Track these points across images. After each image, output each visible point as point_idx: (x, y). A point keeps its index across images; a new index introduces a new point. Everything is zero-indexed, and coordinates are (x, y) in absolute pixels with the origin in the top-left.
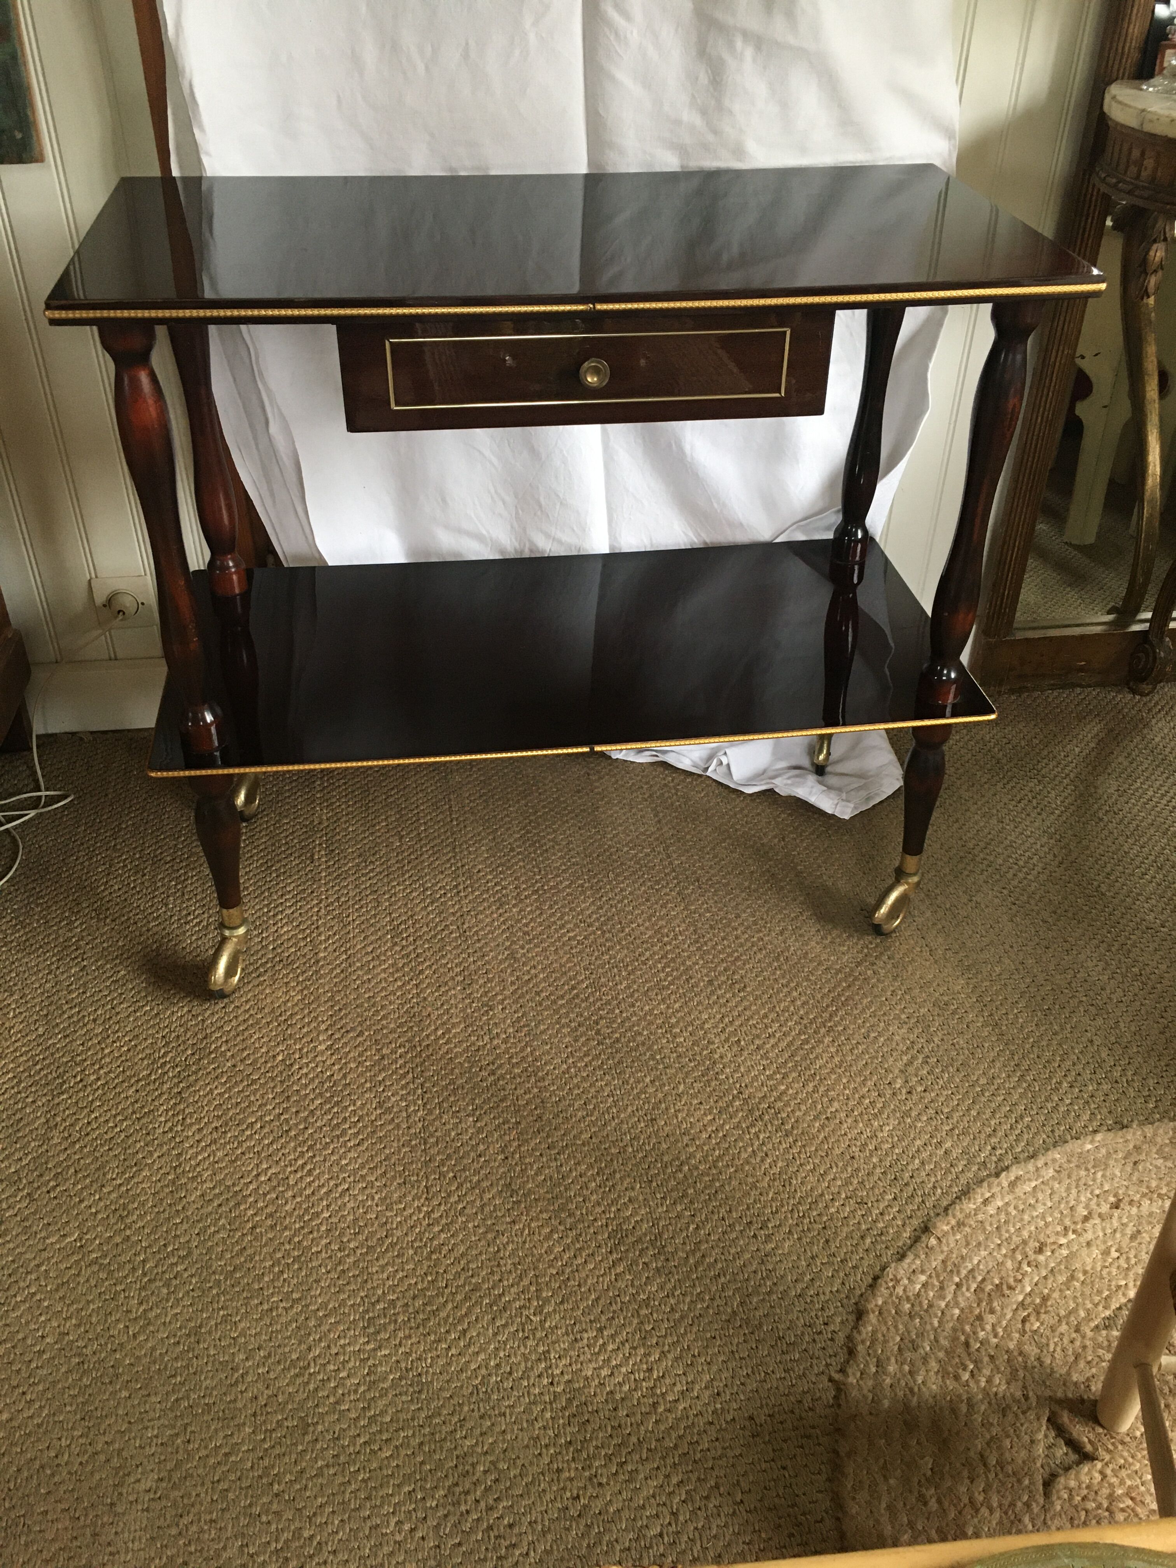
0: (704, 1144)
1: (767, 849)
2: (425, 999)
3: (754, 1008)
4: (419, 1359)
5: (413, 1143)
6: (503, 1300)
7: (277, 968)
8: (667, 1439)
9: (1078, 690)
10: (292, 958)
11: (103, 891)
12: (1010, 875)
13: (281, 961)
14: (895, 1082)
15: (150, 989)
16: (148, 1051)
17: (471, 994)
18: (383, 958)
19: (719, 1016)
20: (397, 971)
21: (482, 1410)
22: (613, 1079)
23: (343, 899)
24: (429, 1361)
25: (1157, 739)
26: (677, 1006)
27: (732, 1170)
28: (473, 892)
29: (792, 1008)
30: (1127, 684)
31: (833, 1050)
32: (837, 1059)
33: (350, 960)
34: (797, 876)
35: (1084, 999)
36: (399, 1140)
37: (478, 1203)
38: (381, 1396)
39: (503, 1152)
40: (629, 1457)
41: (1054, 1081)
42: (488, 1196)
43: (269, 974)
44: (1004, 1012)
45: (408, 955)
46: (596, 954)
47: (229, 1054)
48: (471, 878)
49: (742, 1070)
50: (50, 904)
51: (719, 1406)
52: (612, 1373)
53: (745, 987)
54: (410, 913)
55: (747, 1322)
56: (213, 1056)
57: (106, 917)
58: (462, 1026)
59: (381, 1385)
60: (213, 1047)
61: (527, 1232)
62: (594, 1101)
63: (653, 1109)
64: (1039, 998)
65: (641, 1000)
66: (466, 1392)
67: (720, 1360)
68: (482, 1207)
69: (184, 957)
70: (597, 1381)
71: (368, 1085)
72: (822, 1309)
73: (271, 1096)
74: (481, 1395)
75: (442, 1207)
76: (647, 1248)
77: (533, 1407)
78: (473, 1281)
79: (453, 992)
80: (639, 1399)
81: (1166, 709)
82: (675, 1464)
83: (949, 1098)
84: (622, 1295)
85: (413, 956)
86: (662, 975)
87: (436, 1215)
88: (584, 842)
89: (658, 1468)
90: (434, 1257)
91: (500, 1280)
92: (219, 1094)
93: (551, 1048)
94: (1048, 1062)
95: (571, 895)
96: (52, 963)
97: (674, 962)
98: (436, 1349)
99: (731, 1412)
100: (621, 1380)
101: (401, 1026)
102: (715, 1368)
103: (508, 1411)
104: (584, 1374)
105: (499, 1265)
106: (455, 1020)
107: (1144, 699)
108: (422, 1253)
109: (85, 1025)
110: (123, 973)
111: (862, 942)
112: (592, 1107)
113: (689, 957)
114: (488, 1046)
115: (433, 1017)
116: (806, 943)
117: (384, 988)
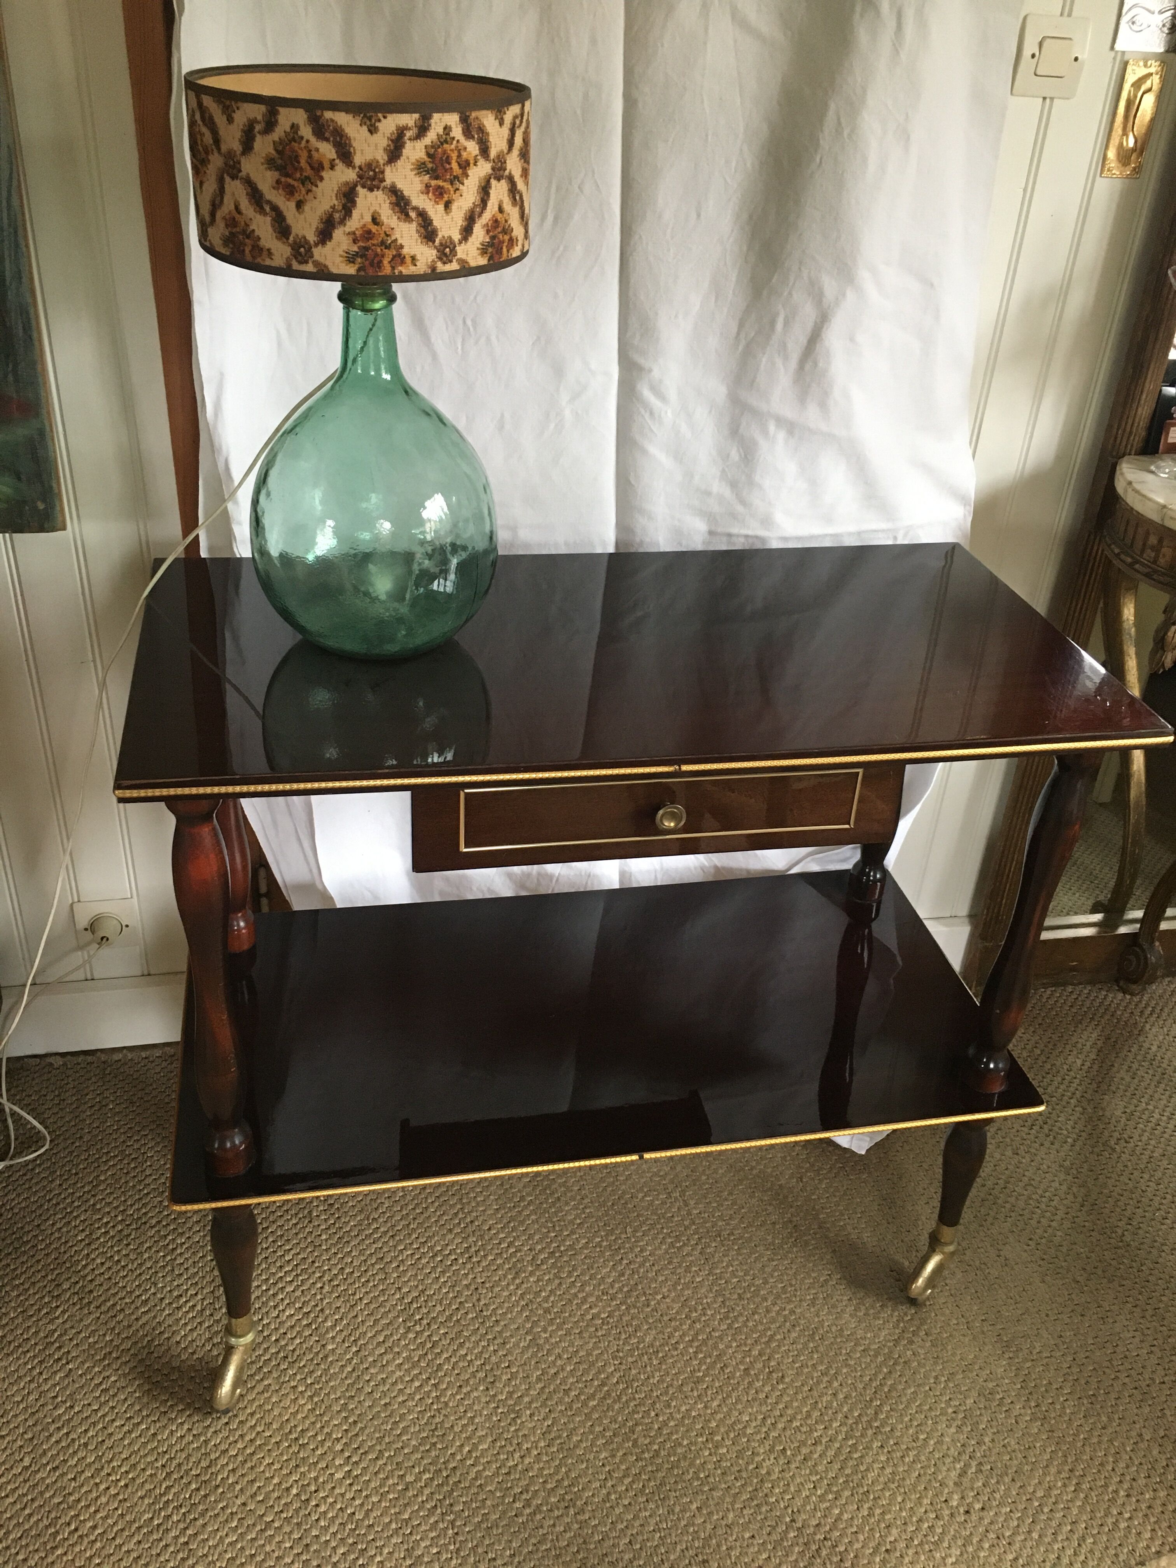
1: (785, 1191)
2: (446, 1404)
3: (795, 1404)
7: (282, 1367)
9: (1070, 988)
10: (297, 1353)
11: (85, 1267)
12: (1033, 1222)
13: (286, 1357)
14: (952, 1498)
15: (145, 1400)
16: (148, 1486)
17: (495, 1396)
18: (396, 1350)
19: (760, 1417)
20: (413, 1367)
22: (657, 1507)
23: (347, 1271)
25: (1154, 1048)
26: (715, 1404)
28: (485, 1256)
29: (835, 1404)
30: (1117, 981)
31: (883, 1458)
32: (889, 1470)
33: (362, 1353)
34: (820, 1227)
35: (1127, 1380)
41: (1110, 1489)
43: (275, 1375)
44: (1050, 1401)
45: (423, 1344)
46: (623, 1336)
47: (238, 1487)
48: (482, 1237)
49: (792, 1489)
50: (26, 1286)
53: (783, 1377)
54: (420, 1288)
56: (221, 1490)
57: (90, 1303)
58: (490, 1439)
60: (219, 1477)
62: (640, 1538)
63: (704, 1547)
64: (1083, 1382)
65: (676, 1398)
69: (179, 1355)
71: (394, 1526)
73: (288, 1545)
79: (476, 1394)
81: (1158, 1011)
83: (1008, 1517)
85: (429, 1345)
86: (695, 1362)
88: (596, 1186)
92: (231, 1544)
93: (587, 1468)
94: (1101, 1464)
95: (590, 1257)
96: (33, 1368)
97: (706, 1345)
101: (423, 1442)
106: (481, 1433)
107: (1135, 999)
109: (75, 1453)
110: (113, 1379)
111: (896, 1314)
112: (638, 1546)
113: (721, 1338)
114: (520, 1467)
115: (457, 1429)
116: (839, 1316)
117: (401, 1391)
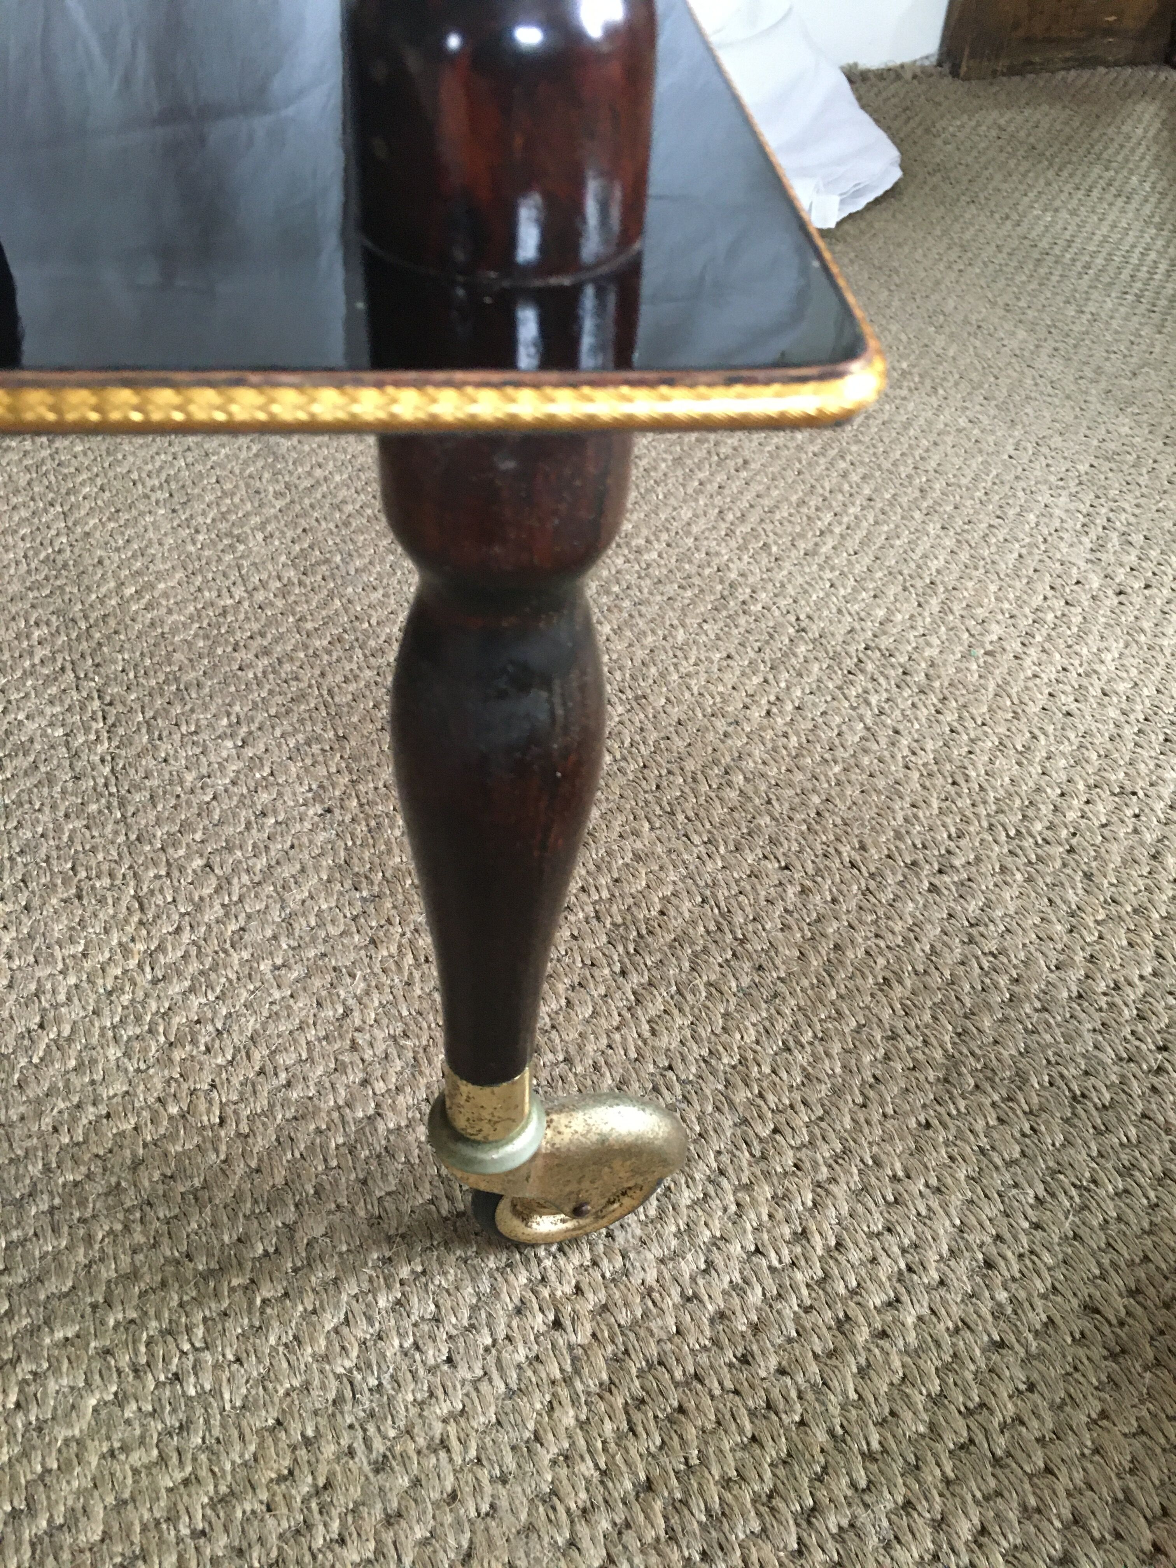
0: (762, 728)
3: (774, 493)
4: (169, 1332)
5: (93, 808)
6: (381, 1127)
8: (907, 1415)
14: (1086, 579)
19: (713, 513)
21: (379, 1446)
24: (200, 1332)
27: (837, 769)
29: (846, 487)
31: (949, 542)
32: (964, 556)
36: (54, 807)
37: (276, 915)
38: (65, 1468)
39: (317, 798)
40: (822, 1494)
42: (297, 895)
49: (790, 590)
51: (1002, 1296)
52: (709, 1263)
55: (989, 1073)
58: (180, 574)
59: (62, 1433)
61: (409, 959)
66: (317, 1399)
67: (961, 1175)
68: (289, 922)
70: (675, 1291)
72: (1141, 1017)
74: (365, 1399)
75: (186, 937)
76: (705, 950)
77: (522, 1403)
78: (294, 1095)
80: (797, 1318)
82: (948, 1482)
84: (679, 1066)
87: (173, 955)
89: (908, 1504)
90: (178, 1055)
91: (365, 1082)
98: (217, 1295)
99: (1039, 1303)
100: (737, 1278)
101: (36, 586)
102: (956, 1200)
103: (452, 1429)
104: (636, 1280)
105: (354, 1046)
108: (145, 1050)
114: (246, 604)
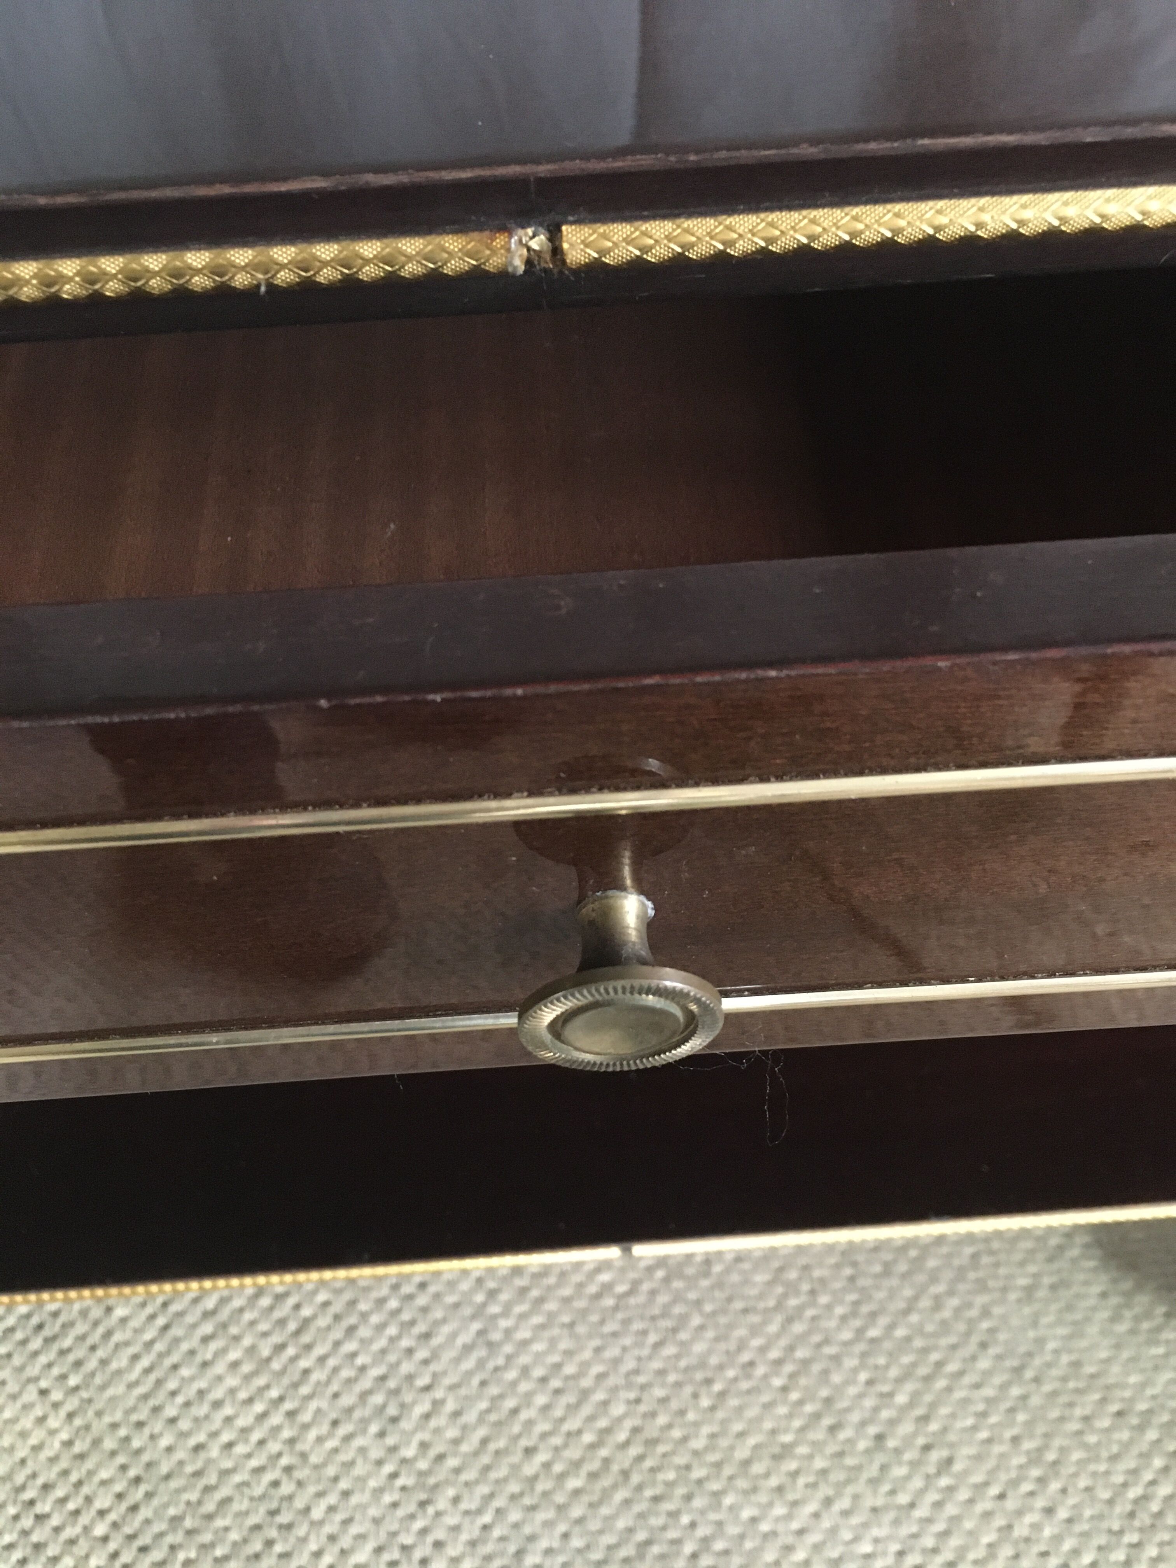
2: (305, 1457)
17: (395, 1449)
18: (234, 1330)
53: (951, 1459)
79: (360, 1441)
85: (292, 1326)
86: (782, 1411)
97: (808, 1373)
113: (836, 1359)
115: (317, 1513)
116: (1078, 1330)
117: (228, 1420)
